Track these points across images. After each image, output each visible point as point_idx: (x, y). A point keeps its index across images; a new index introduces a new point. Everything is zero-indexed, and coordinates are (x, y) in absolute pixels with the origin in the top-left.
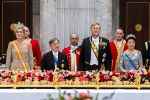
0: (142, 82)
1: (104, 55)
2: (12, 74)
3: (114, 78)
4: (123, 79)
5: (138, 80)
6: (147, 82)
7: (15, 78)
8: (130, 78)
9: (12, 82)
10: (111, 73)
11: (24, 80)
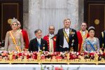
0: (99, 60)
1: (73, 41)
2: (9, 54)
3: (80, 57)
4: (86, 58)
5: (97, 58)
6: (103, 59)
7: (11, 56)
8: (91, 57)
9: (8, 59)
10: (78, 53)
11: (17, 58)
